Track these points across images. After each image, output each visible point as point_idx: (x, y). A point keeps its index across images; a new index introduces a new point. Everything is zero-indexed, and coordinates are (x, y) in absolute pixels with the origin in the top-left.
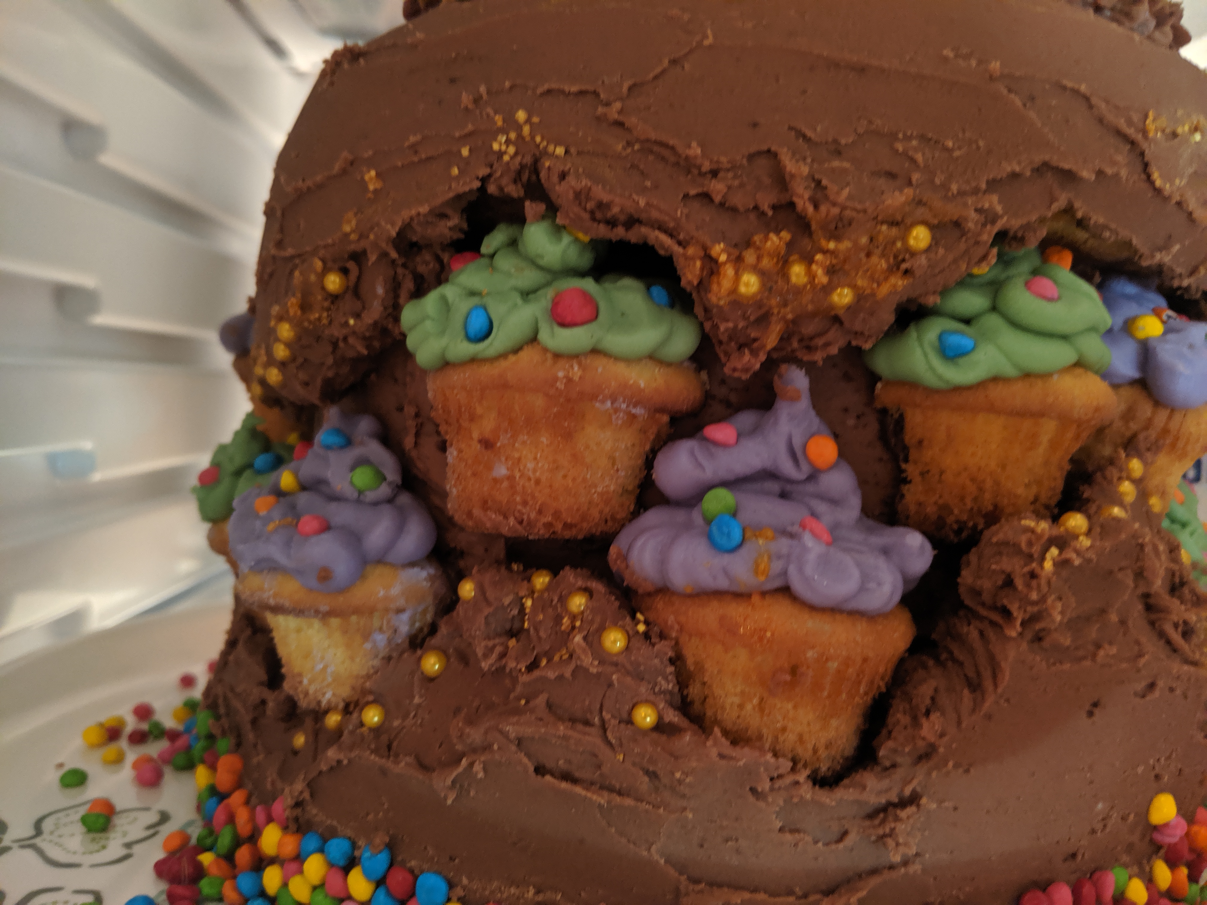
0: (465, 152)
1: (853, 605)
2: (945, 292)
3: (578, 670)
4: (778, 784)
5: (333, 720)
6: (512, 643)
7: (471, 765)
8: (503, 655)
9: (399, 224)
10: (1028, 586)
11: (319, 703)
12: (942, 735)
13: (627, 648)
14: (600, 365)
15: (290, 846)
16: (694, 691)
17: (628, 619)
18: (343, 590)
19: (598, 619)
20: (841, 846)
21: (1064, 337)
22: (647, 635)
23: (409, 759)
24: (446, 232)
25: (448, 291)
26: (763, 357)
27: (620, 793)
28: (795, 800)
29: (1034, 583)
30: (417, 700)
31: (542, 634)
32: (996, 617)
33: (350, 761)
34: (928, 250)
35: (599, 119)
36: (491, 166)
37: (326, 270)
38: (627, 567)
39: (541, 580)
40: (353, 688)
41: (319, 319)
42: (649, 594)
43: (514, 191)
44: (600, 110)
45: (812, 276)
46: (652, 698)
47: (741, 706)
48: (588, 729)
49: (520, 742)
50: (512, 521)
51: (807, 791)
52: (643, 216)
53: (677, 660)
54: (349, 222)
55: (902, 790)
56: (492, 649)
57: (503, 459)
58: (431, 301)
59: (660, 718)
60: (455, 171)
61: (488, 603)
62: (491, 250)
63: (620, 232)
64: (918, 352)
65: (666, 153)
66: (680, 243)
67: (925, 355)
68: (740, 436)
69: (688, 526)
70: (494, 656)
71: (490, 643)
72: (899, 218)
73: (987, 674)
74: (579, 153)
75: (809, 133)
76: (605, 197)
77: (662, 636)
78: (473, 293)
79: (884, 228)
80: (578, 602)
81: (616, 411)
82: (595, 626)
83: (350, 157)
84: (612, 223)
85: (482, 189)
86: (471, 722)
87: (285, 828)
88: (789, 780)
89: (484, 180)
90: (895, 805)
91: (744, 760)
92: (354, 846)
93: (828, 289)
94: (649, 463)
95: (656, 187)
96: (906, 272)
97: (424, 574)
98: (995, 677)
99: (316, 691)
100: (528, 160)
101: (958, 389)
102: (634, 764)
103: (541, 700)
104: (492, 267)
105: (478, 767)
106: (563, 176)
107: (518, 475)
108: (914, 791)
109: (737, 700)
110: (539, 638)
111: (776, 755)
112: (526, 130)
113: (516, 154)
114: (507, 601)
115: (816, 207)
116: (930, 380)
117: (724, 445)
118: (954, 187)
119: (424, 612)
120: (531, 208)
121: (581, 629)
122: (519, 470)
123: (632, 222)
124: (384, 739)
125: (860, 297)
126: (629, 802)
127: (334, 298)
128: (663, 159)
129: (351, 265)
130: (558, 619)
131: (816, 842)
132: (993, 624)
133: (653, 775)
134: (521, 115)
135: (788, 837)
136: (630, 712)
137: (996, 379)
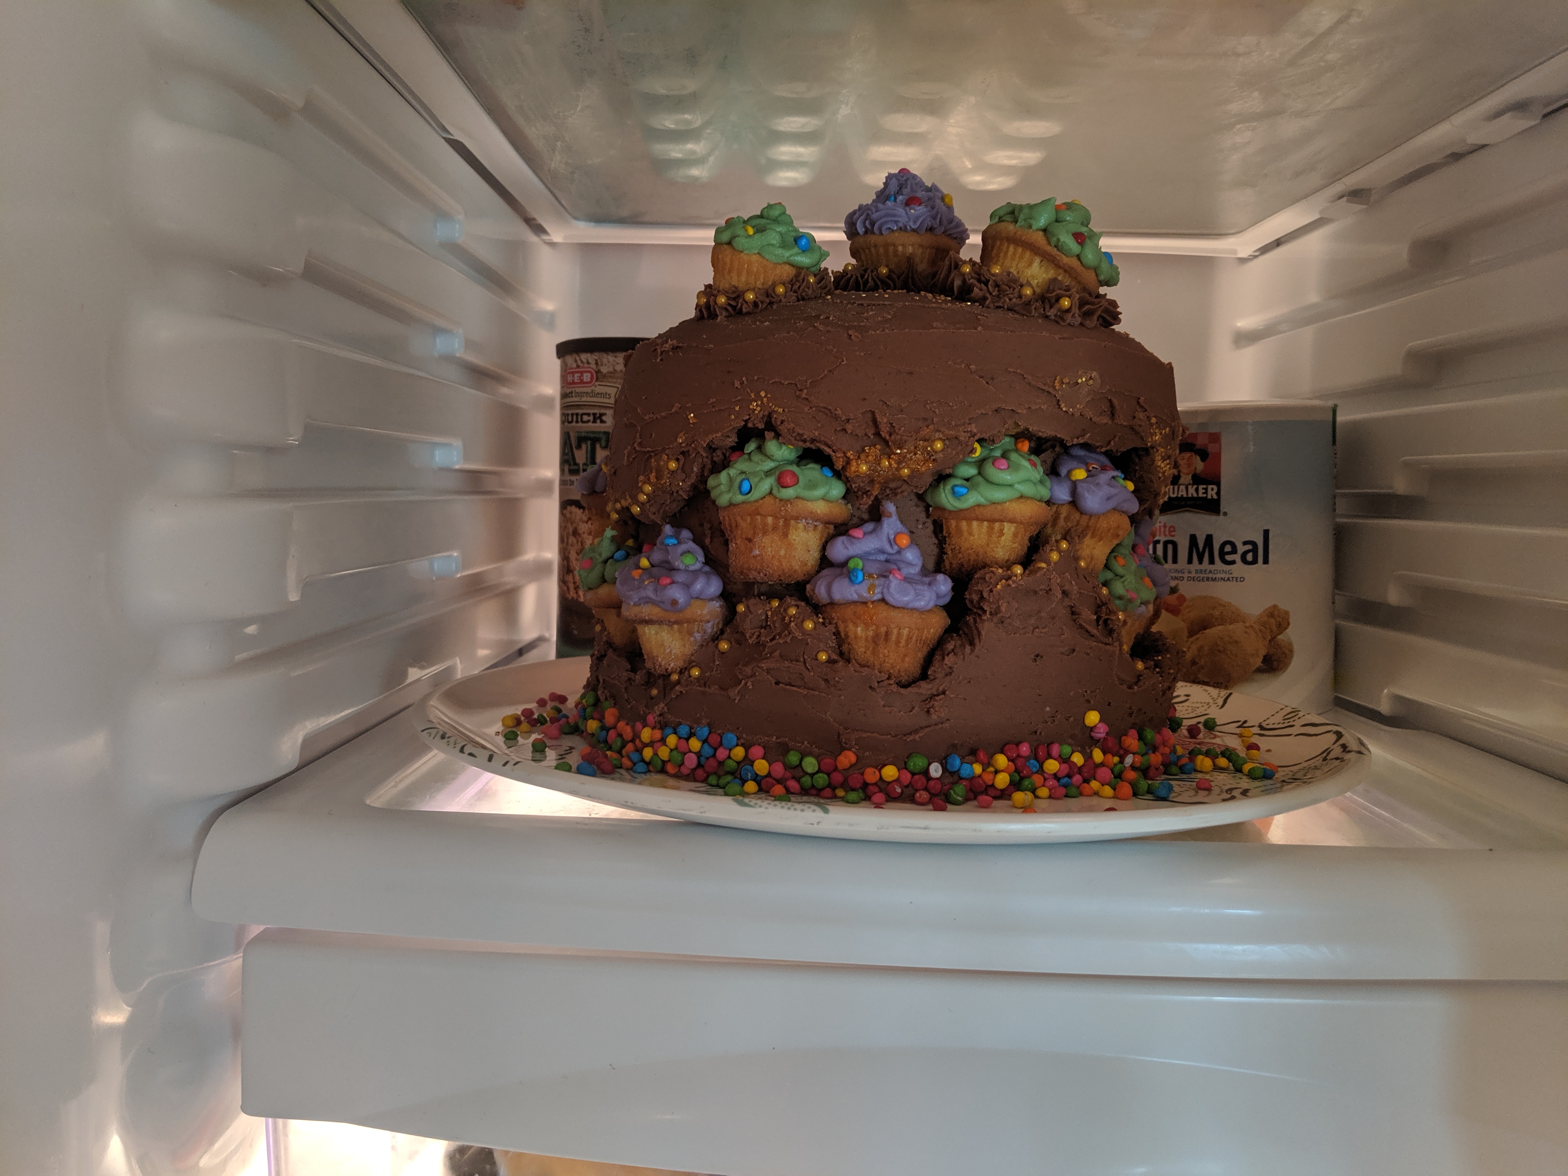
0: (737, 408)
1: (911, 605)
2: (954, 466)
3: (794, 638)
4: (881, 684)
5: (675, 677)
6: (763, 630)
7: (746, 683)
8: (759, 636)
9: (708, 441)
10: (991, 597)
11: (667, 669)
12: (955, 663)
13: (815, 628)
14: (800, 503)
15: (658, 734)
16: (845, 648)
17: (815, 617)
18: (680, 611)
19: (801, 617)
20: (911, 713)
21: (1011, 486)
22: (823, 624)
23: (716, 687)
24: (728, 443)
25: (732, 472)
26: (872, 498)
27: (812, 690)
28: (889, 691)
29: (991, 594)
30: (717, 663)
31: (777, 625)
32: (980, 612)
33: (686, 691)
34: (942, 450)
35: (798, 397)
36: (749, 415)
37: (669, 459)
38: (814, 593)
39: (775, 603)
40: (684, 661)
41: (665, 483)
42: (825, 605)
43: (761, 426)
44: (798, 392)
45: (890, 464)
46: (826, 649)
47: (865, 652)
48: (798, 663)
49: (768, 671)
50: (762, 575)
51: (895, 688)
52: (817, 439)
53: (837, 634)
54: (681, 438)
55: (938, 689)
56: (753, 634)
57: (757, 546)
58: (723, 476)
59: (829, 657)
60: (733, 417)
61: (752, 613)
62: (749, 451)
63: (808, 445)
64: (943, 495)
65: (827, 412)
66: (834, 451)
67: (947, 496)
68: (865, 534)
69: (841, 575)
70: (755, 637)
71: (753, 631)
72: (927, 438)
73: (976, 637)
74: (789, 411)
75: (888, 403)
76: (801, 432)
77: (830, 623)
78: (743, 473)
79: (921, 442)
80: (793, 611)
81: (808, 523)
82: (800, 619)
83: (680, 406)
84: (805, 441)
85: (745, 426)
86: (746, 664)
87: (653, 728)
88: (886, 682)
89: (746, 421)
90: (935, 695)
91: (866, 674)
92: (691, 728)
93: (898, 469)
94: (824, 548)
95: (823, 426)
96: (934, 460)
97: (718, 604)
98: (979, 638)
99: (665, 664)
100: (766, 413)
101: (961, 510)
102: (818, 676)
103: (777, 654)
104: (750, 459)
105: (749, 684)
106: (782, 422)
107: (764, 555)
108: (944, 689)
109: (863, 650)
110: (775, 627)
111: (880, 672)
112: (765, 400)
113: (761, 410)
114: (760, 612)
115: (890, 435)
116: (949, 507)
117: (859, 539)
118: (953, 423)
119: (718, 623)
120: (769, 435)
121: (793, 621)
122: (764, 552)
123: (813, 441)
124: (702, 681)
125: (913, 471)
126: (817, 693)
127: (673, 472)
128: (826, 414)
129: (681, 457)
130: (783, 619)
131: (900, 712)
132: (980, 615)
133: (826, 681)
134: (763, 394)
135: (887, 709)
136: (816, 655)
137: (979, 506)
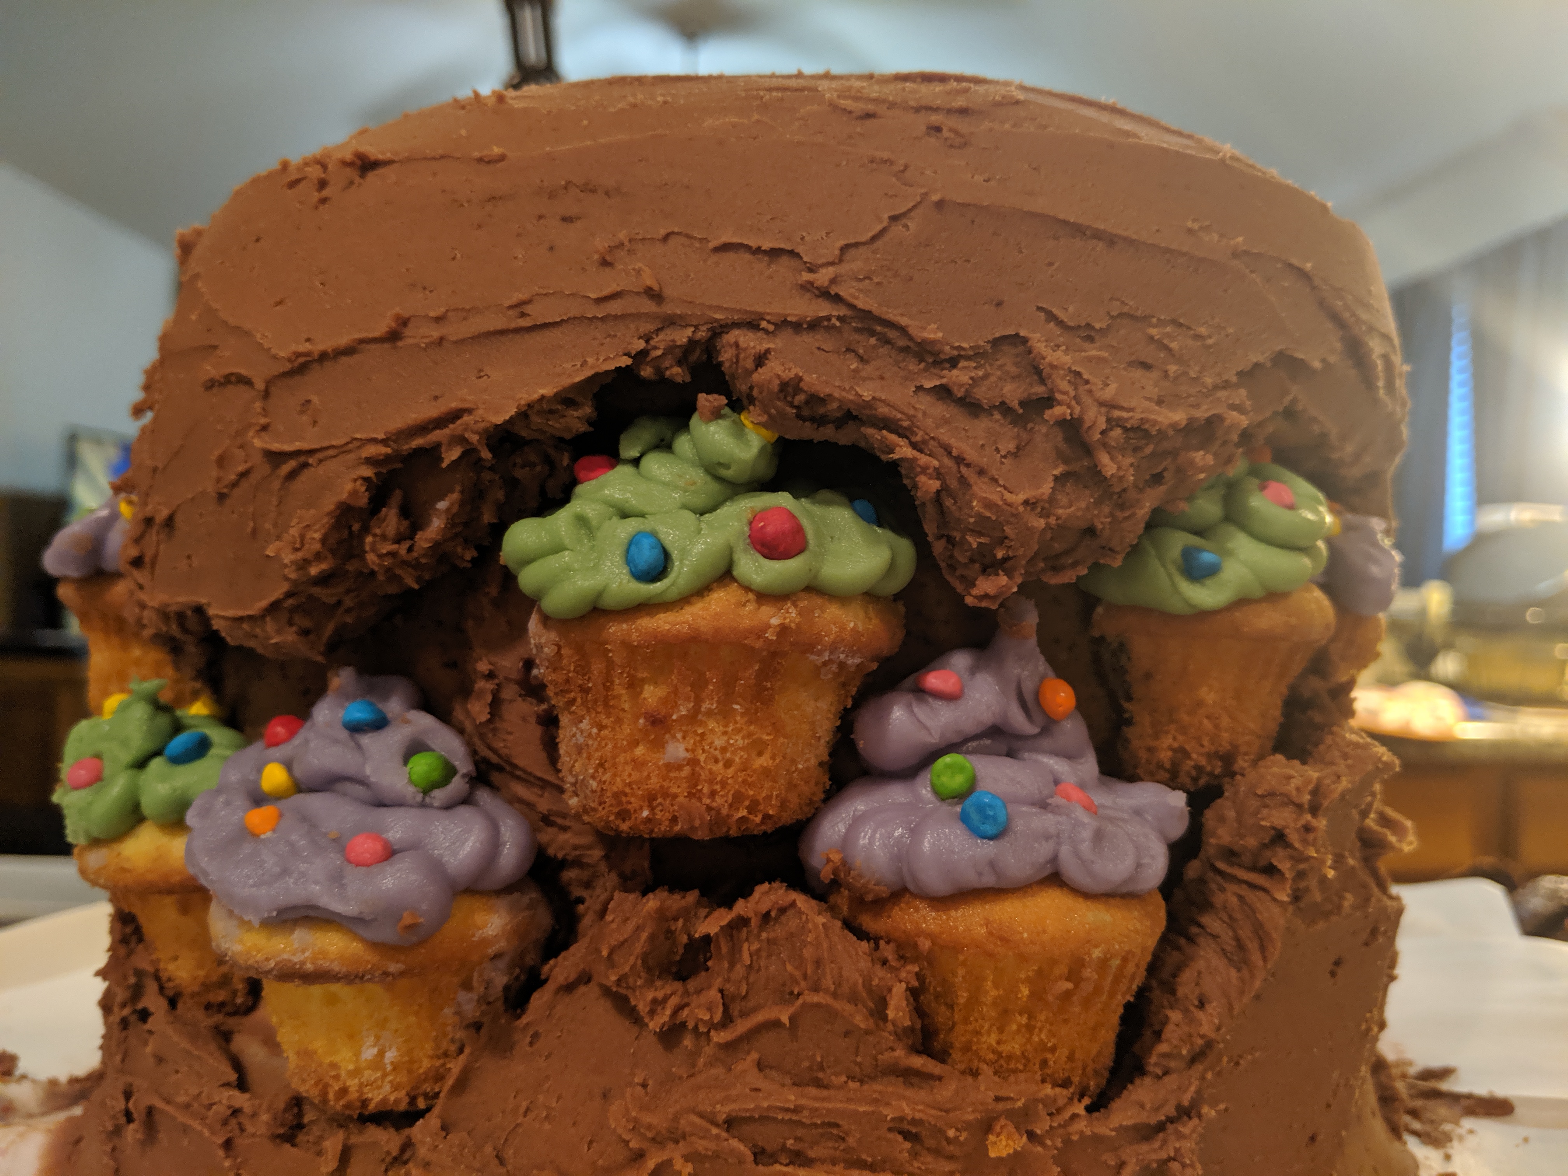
2: (1192, 499)
4: (1057, 1120)
8: (680, 1008)
10: (1305, 842)
12: (1218, 1029)
16: (940, 1019)
21: (1302, 548)
28: (1075, 1137)
29: (1311, 837)
32: (1260, 879)
35: (805, 286)
43: (679, 375)
44: (806, 276)
51: (1086, 1124)
52: (866, 413)
55: (1180, 1100)
57: (679, 736)
58: (562, 520)
62: (634, 452)
64: (1160, 572)
65: (892, 334)
66: (914, 446)
67: (1170, 576)
68: (964, 685)
71: (660, 994)
73: (1254, 949)
75: (1061, 315)
76: (823, 390)
78: (626, 513)
84: (821, 421)
85: (633, 369)
88: (1067, 1114)
89: (636, 357)
90: (1174, 1120)
91: (1023, 1100)
98: (1263, 949)
100: (702, 334)
101: (1203, 614)
103: (749, 1064)
104: (639, 475)
106: (759, 360)
107: (702, 758)
108: (1192, 1099)
116: (1172, 604)
117: (948, 698)
120: (704, 400)
122: (704, 751)
123: (847, 420)
128: (888, 342)
132: (1257, 887)
137: (1243, 601)
